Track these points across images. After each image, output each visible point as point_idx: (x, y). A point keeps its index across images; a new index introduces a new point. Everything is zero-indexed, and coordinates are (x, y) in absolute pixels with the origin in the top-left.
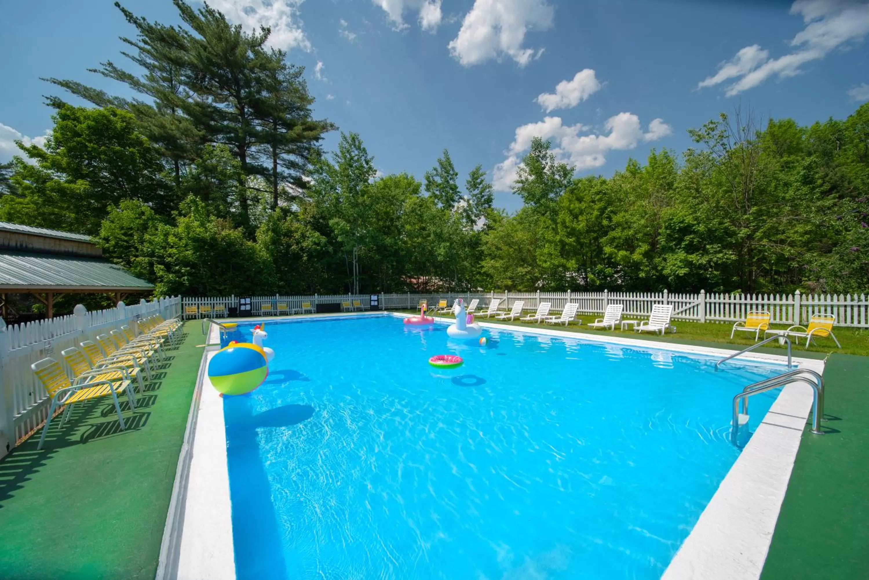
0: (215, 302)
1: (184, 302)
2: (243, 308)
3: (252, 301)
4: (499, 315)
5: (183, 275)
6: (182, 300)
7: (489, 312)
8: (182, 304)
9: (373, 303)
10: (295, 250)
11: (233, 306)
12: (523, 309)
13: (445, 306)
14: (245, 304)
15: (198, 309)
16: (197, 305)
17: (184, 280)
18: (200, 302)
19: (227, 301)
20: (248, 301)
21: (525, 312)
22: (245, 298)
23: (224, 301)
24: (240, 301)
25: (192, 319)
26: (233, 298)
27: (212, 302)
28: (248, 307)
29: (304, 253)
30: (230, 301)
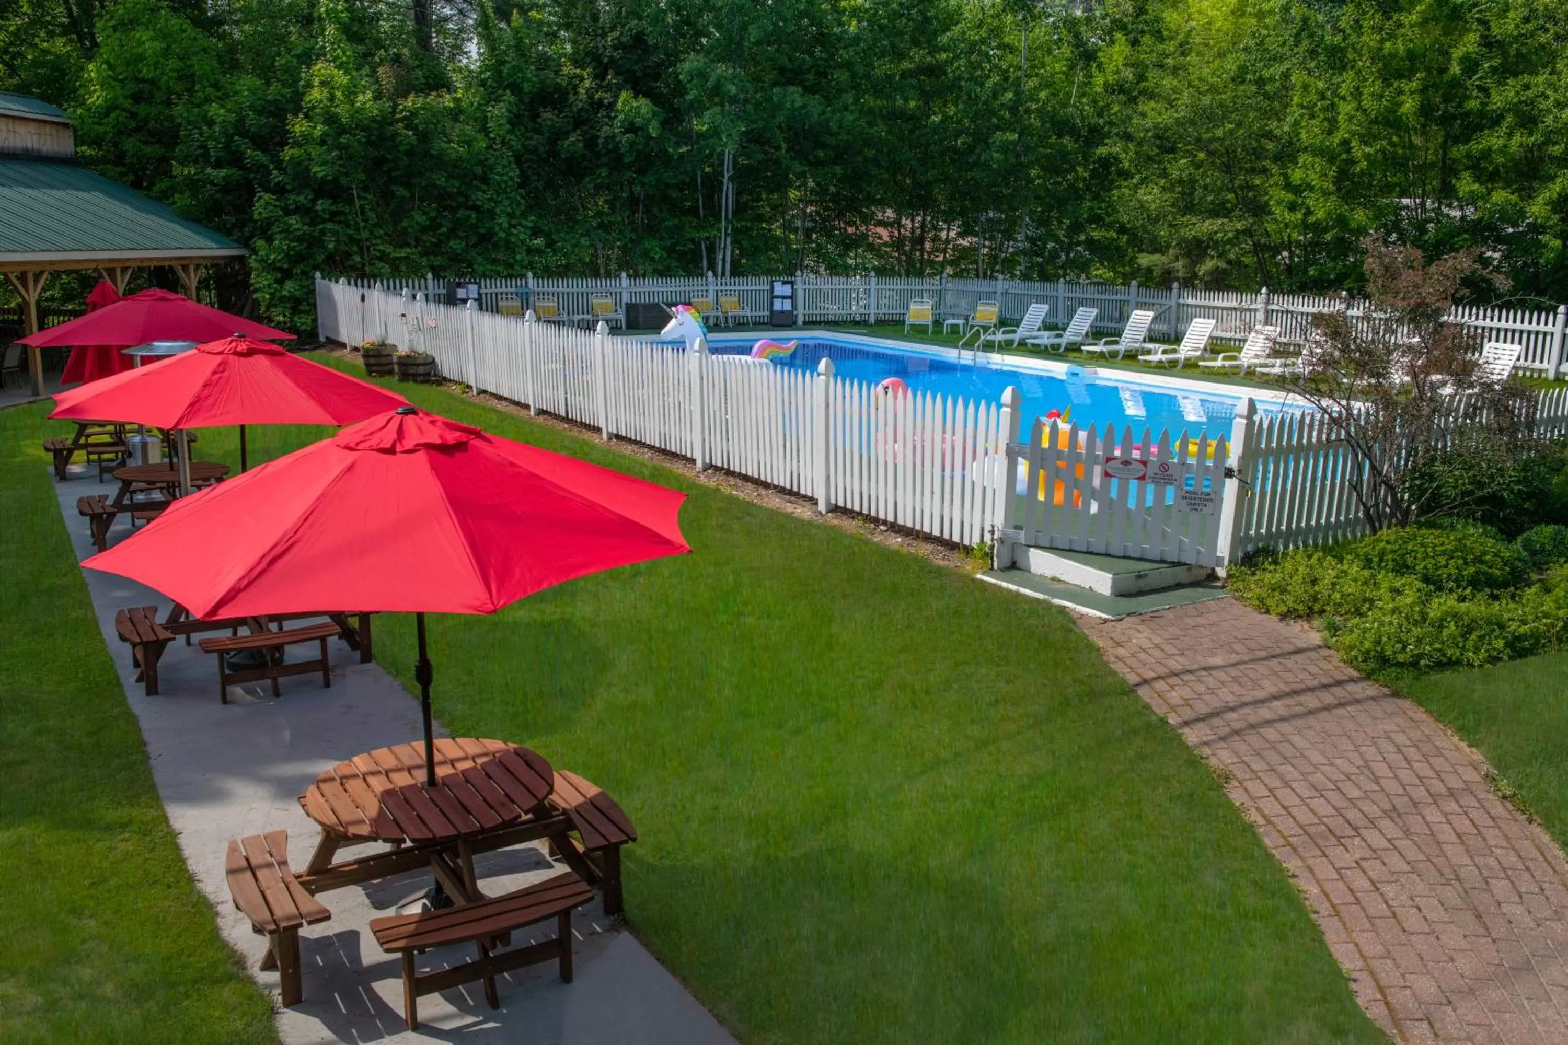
3: (483, 291)
4: (1149, 352)
7: (1121, 347)
9: (777, 305)
12: (1211, 338)
13: (994, 320)
19: (418, 291)
21: (1215, 347)
24: (453, 291)
26: (430, 282)
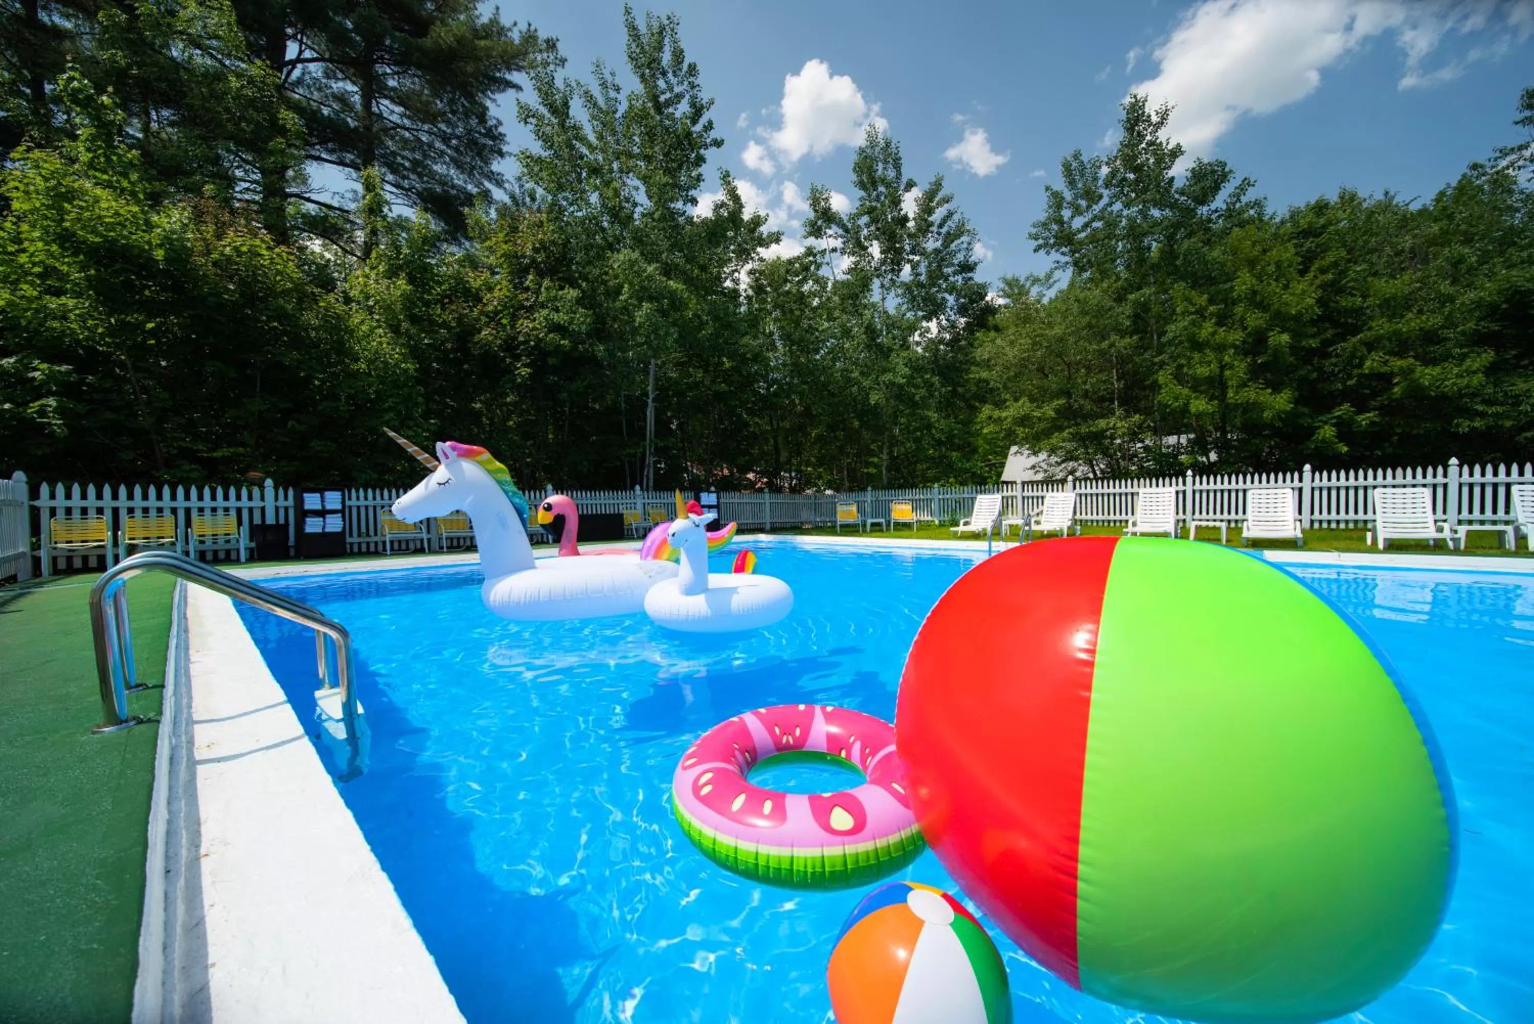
0: (194, 503)
1: (44, 501)
2: (313, 526)
5: (39, 391)
6: (34, 493)
8: (35, 513)
10: (489, 344)
11: (270, 520)
14: (322, 513)
15: (116, 527)
16: (108, 516)
17: (42, 412)
18: (123, 502)
19: (245, 503)
20: (333, 499)
22: (321, 491)
23: (232, 503)
24: (299, 501)
25: (86, 569)
26: (271, 492)
27: (181, 502)
28: (334, 524)
29: (517, 358)
30: (256, 503)
